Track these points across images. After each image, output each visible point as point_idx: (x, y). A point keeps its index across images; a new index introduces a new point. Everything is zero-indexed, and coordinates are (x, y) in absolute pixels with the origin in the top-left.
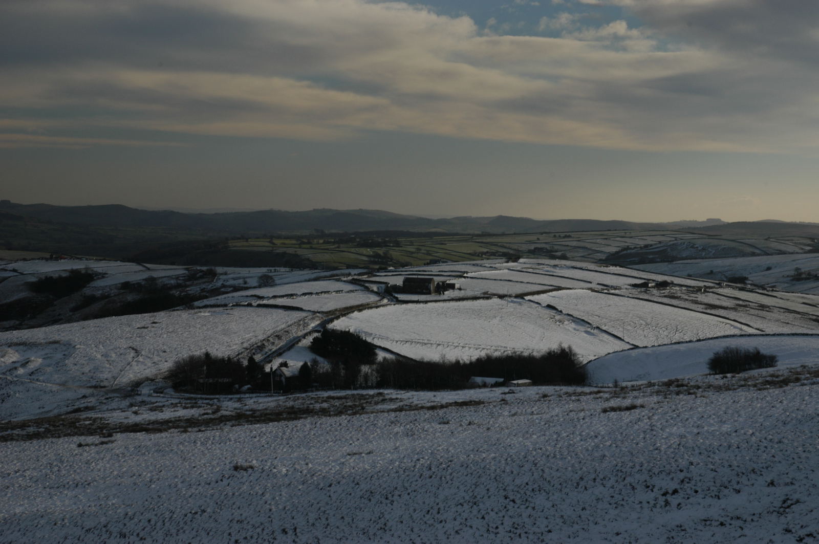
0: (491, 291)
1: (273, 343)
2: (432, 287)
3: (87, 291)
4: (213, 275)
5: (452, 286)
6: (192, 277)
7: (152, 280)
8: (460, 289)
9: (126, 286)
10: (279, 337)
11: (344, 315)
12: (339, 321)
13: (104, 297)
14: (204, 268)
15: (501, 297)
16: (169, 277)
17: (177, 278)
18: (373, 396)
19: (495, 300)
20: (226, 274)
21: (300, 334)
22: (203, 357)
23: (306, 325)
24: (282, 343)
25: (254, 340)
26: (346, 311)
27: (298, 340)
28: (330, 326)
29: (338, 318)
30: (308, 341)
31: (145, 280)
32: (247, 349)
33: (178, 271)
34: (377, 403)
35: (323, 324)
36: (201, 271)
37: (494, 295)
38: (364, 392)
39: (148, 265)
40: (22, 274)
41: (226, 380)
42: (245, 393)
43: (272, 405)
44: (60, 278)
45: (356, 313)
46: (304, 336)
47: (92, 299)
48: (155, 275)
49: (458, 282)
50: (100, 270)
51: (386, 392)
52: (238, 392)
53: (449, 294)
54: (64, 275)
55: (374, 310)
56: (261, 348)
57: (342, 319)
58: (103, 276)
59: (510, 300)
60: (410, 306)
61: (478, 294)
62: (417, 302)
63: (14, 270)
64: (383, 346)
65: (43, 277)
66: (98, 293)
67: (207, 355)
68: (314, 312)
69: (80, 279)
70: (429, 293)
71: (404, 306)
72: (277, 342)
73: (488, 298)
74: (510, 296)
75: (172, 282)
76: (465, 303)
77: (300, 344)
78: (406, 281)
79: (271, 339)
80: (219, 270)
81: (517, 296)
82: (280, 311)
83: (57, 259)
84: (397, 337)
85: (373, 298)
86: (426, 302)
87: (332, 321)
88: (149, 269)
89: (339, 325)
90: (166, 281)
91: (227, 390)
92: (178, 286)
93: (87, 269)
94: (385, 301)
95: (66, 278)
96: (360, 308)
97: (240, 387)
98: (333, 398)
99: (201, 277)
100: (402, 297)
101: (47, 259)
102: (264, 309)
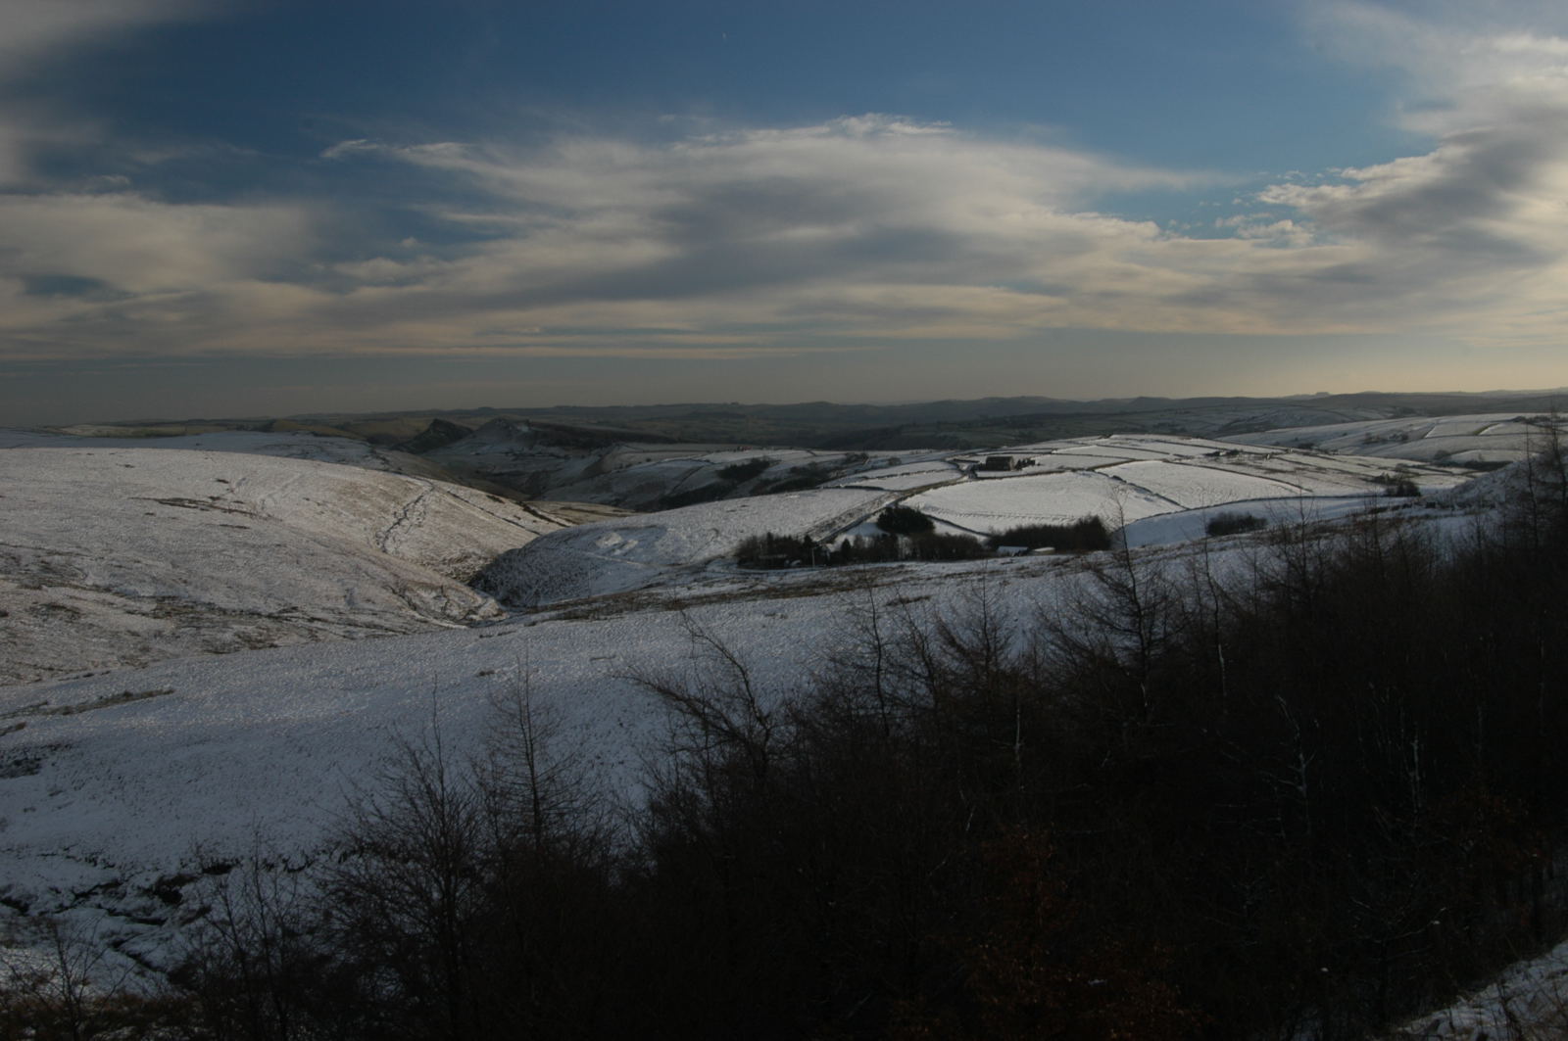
0: (1066, 466)
1: (844, 521)
2: (1011, 465)
3: (764, 476)
4: (865, 457)
5: (1032, 463)
6: (848, 461)
7: (813, 464)
8: (1039, 465)
9: (794, 470)
10: (851, 515)
11: (917, 493)
12: (913, 498)
13: (776, 480)
14: (858, 453)
15: (1074, 470)
16: (831, 462)
17: (836, 462)
18: (893, 569)
19: (1068, 474)
20: (876, 457)
21: (873, 511)
22: (766, 536)
23: (882, 502)
24: (853, 521)
25: (827, 518)
26: (921, 490)
27: (868, 516)
28: (902, 503)
29: (912, 495)
30: (874, 519)
31: (810, 465)
32: (817, 526)
33: (839, 455)
34: (891, 575)
35: (896, 503)
36: (856, 455)
37: (1068, 469)
38: (888, 565)
39: (817, 452)
40: (713, 464)
41: (780, 556)
42: (794, 567)
43: (804, 578)
44: (743, 467)
45: (931, 491)
46: (874, 514)
47: (767, 482)
48: (817, 460)
49: (1037, 459)
50: (775, 458)
51: (907, 564)
52: (789, 567)
53: (1025, 470)
54: (746, 463)
55: (950, 487)
56: (830, 525)
57: (916, 496)
58: (777, 462)
59: (1079, 472)
60: (986, 481)
61: (1053, 468)
62: (995, 478)
63: (708, 461)
64: (945, 519)
65: (729, 465)
66: (771, 478)
67: (770, 535)
68: (893, 491)
69: (757, 467)
70: (1009, 470)
71: (980, 482)
72: (848, 519)
73: (1060, 472)
74: (1082, 469)
75: (832, 465)
76: (1038, 477)
77: (868, 521)
78: (988, 460)
79: (843, 518)
80: (871, 454)
81: (1089, 469)
82: (863, 492)
83: (742, 450)
84: (963, 511)
85: (956, 475)
86: (1001, 478)
87: (905, 498)
88: (815, 455)
89: (910, 502)
90: (827, 465)
91: (779, 565)
92: (836, 469)
93: (765, 457)
94: (966, 478)
95: (748, 466)
96: (936, 486)
97: (791, 562)
98: (857, 571)
99: (855, 461)
100: (980, 474)
101: (735, 451)
102: (850, 491)
